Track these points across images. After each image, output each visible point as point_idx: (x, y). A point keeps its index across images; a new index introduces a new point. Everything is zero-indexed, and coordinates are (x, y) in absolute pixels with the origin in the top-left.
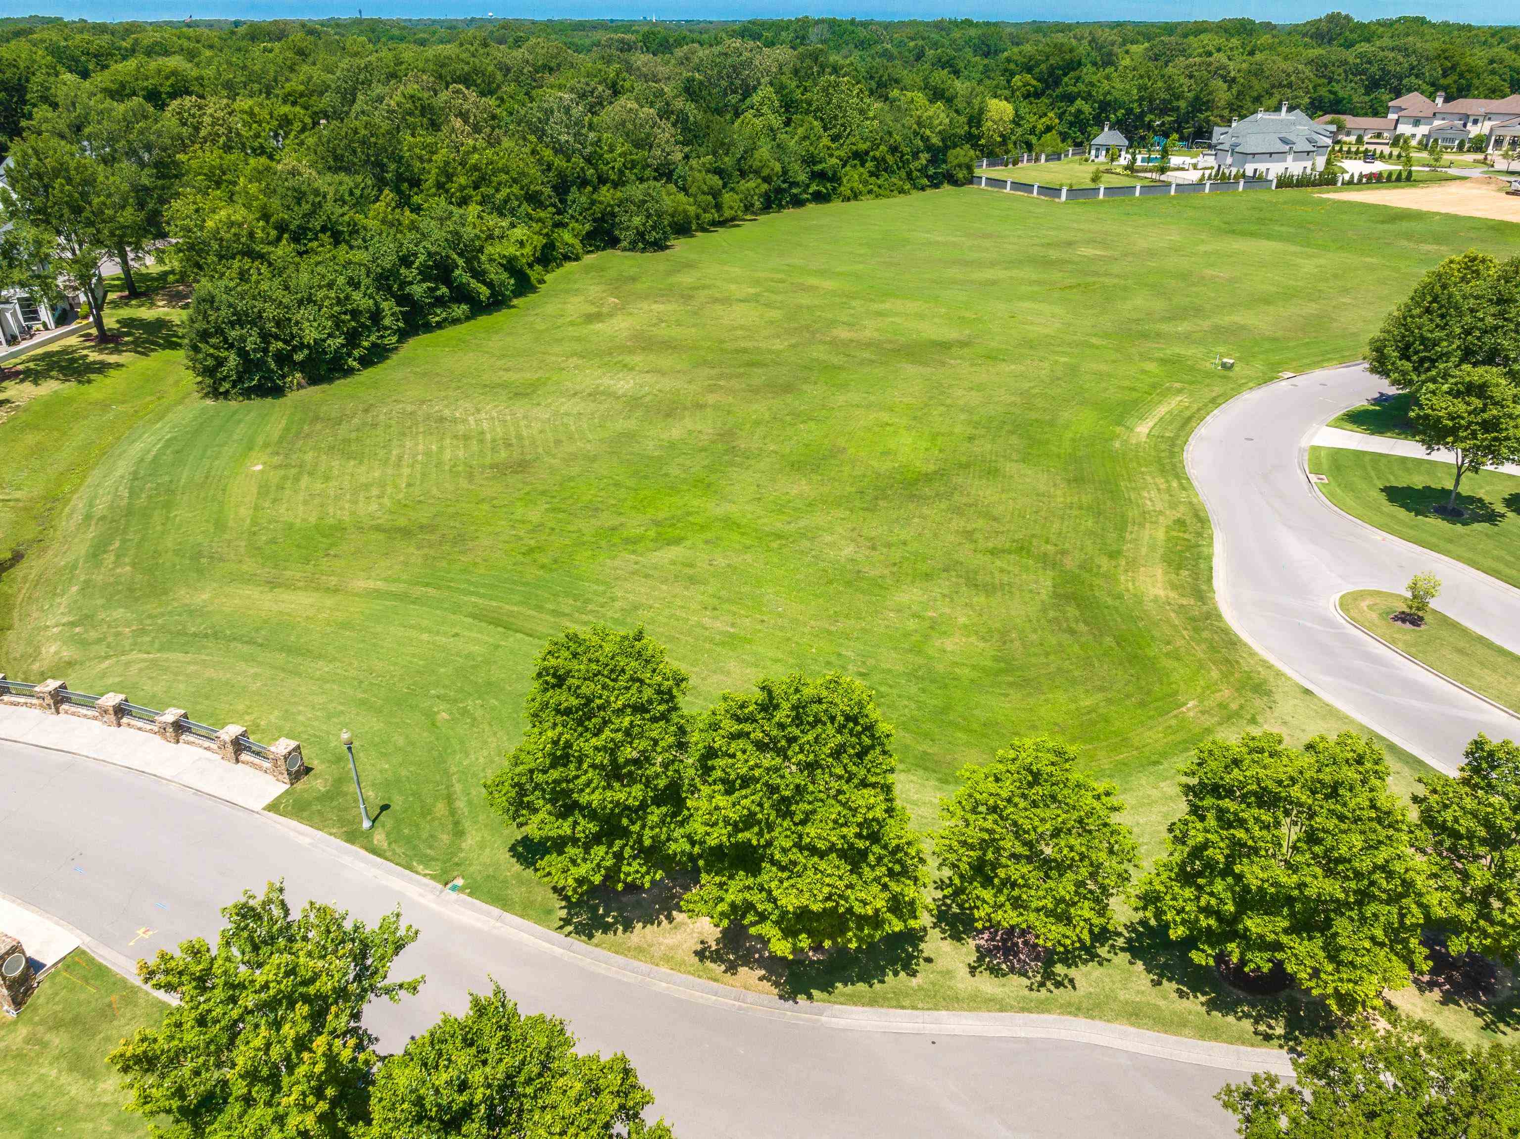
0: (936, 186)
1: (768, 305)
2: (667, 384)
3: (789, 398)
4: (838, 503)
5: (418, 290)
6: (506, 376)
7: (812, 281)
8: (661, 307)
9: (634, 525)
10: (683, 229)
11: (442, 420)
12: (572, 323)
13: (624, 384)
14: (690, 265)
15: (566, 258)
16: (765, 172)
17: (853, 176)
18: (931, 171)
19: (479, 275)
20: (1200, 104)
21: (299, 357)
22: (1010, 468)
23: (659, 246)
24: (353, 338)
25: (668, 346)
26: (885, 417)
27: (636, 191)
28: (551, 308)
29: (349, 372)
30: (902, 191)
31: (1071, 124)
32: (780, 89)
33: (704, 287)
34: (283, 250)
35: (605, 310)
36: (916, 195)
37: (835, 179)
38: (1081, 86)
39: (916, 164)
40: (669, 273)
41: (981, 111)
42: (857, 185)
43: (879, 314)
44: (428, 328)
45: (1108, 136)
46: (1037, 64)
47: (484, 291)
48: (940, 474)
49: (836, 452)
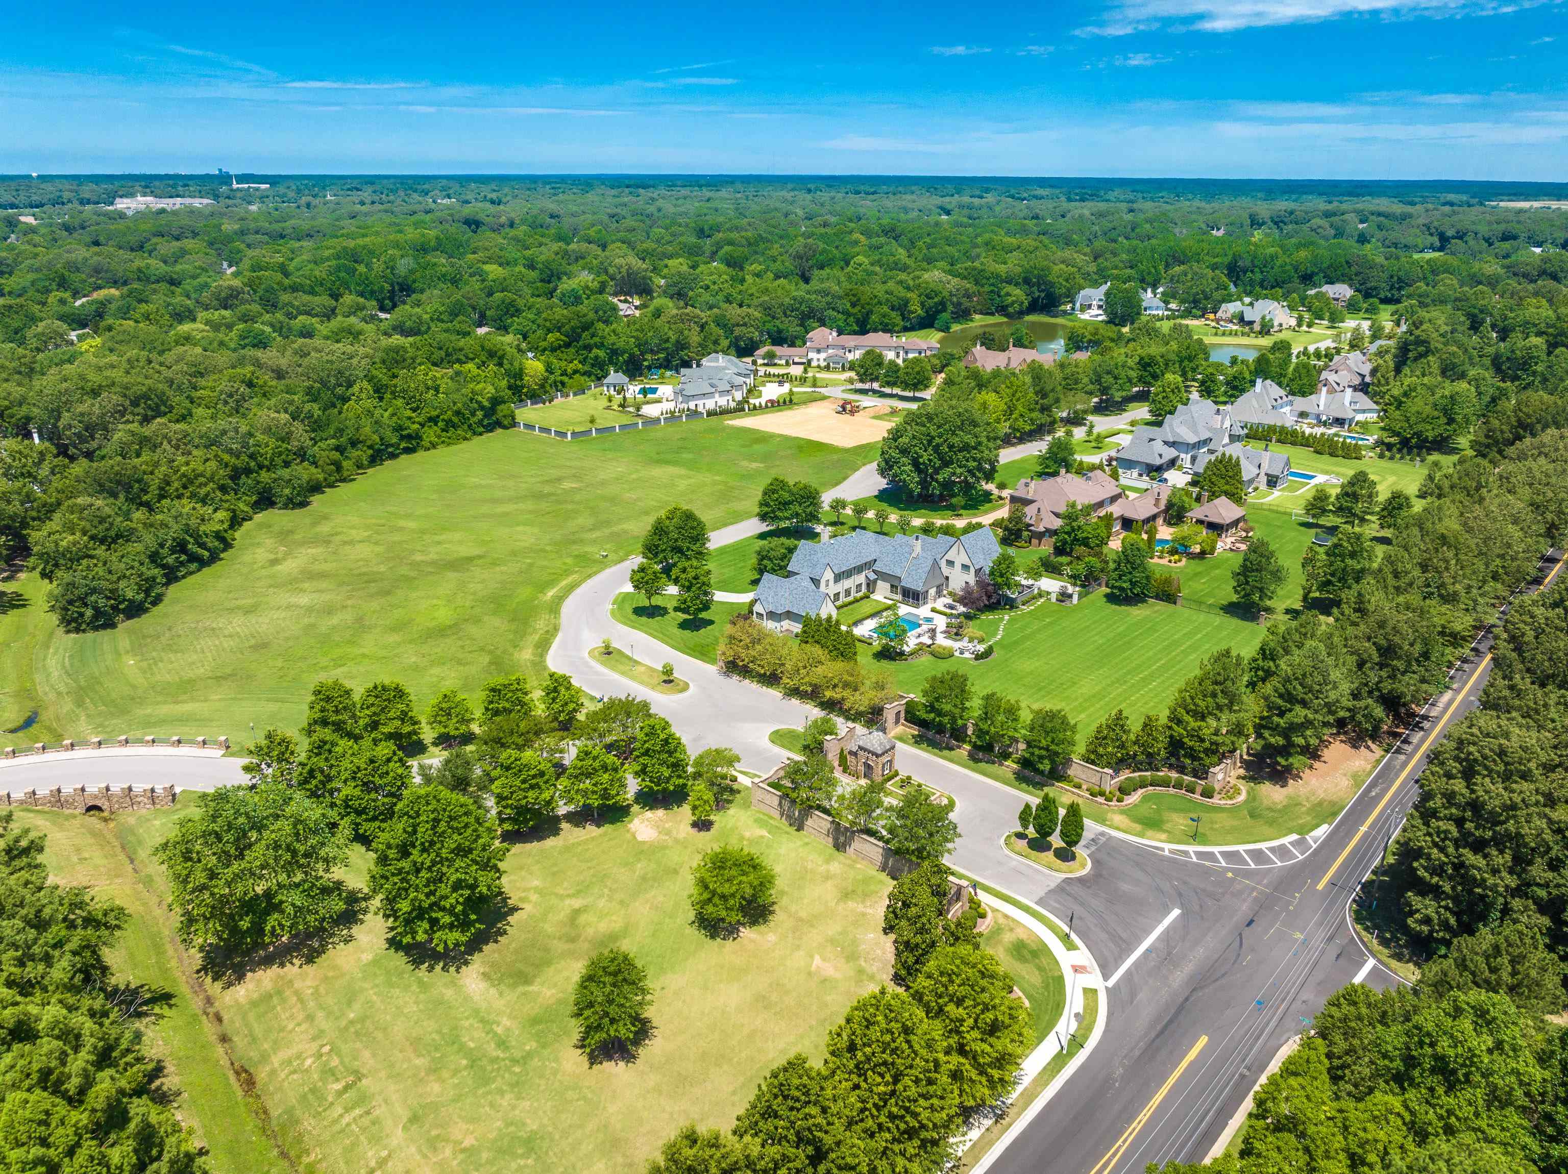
0: (491, 431)
1: (376, 543)
2: (326, 597)
3: (389, 598)
4: (410, 642)
5: (170, 560)
6: (239, 602)
7: (402, 523)
8: (314, 551)
9: (324, 662)
10: (316, 488)
11: (213, 629)
12: (263, 567)
13: (304, 600)
14: (326, 517)
15: (244, 519)
16: (369, 443)
17: (430, 434)
18: (486, 422)
19: (202, 546)
20: (681, 345)
21: (122, 607)
22: (486, 618)
23: (304, 504)
24: (147, 592)
25: (323, 575)
26: (435, 602)
27: (285, 473)
28: (247, 558)
29: (146, 610)
30: (465, 439)
31: (593, 366)
32: (370, 379)
33: (337, 534)
34: (101, 551)
35: (280, 556)
36: (477, 440)
37: (417, 437)
38: (597, 339)
39: (475, 419)
40: (314, 524)
41: (521, 370)
42: (434, 439)
43: (439, 543)
44: (177, 579)
45: (615, 377)
46: (563, 325)
47: (206, 554)
48: (456, 624)
49: (411, 621)
